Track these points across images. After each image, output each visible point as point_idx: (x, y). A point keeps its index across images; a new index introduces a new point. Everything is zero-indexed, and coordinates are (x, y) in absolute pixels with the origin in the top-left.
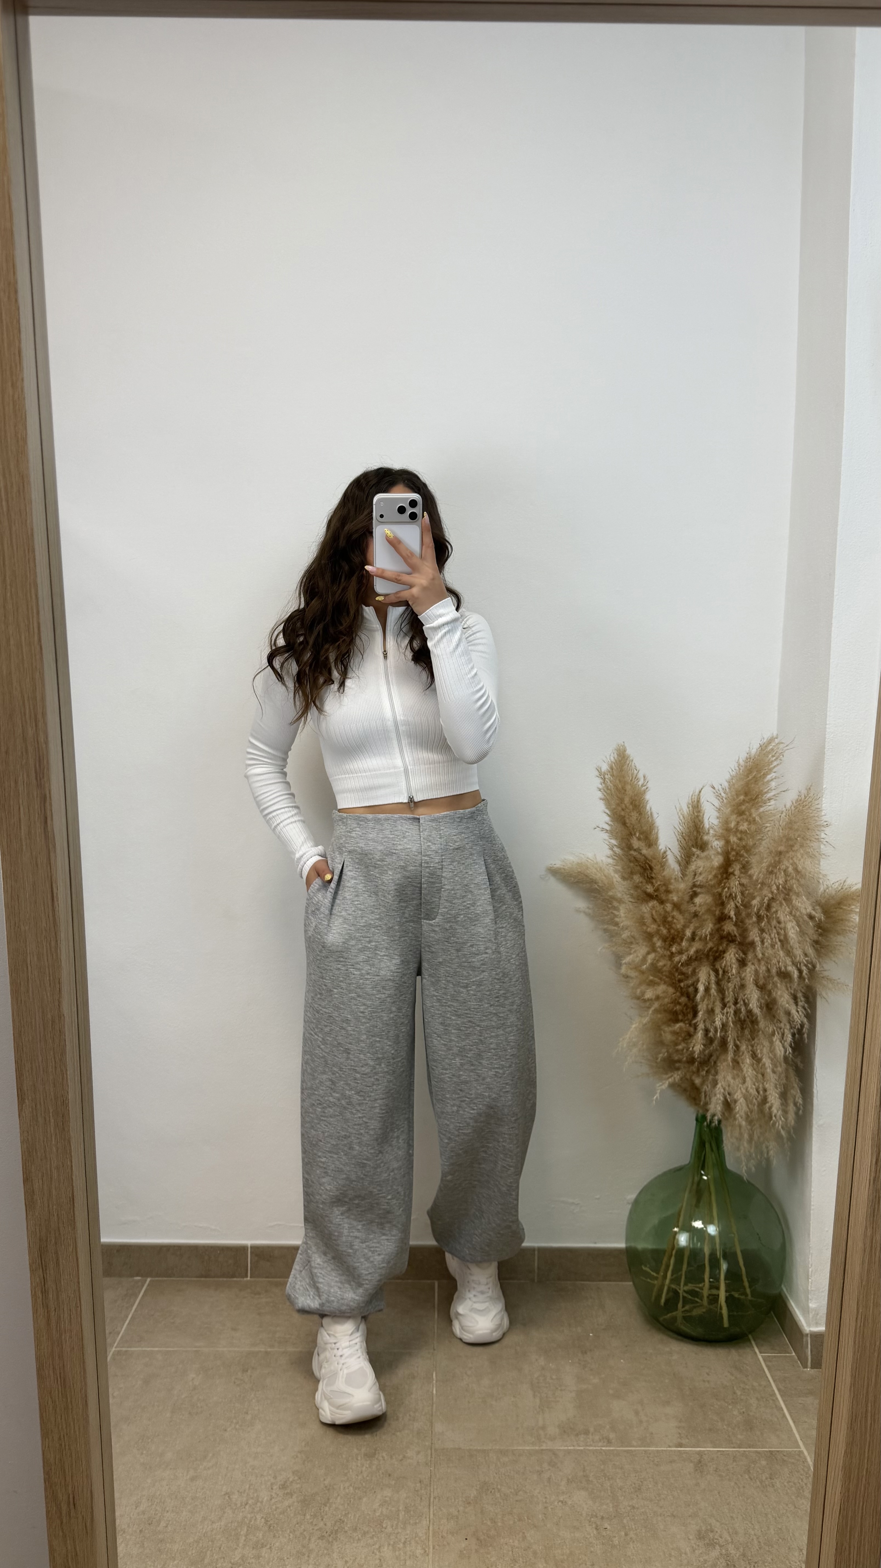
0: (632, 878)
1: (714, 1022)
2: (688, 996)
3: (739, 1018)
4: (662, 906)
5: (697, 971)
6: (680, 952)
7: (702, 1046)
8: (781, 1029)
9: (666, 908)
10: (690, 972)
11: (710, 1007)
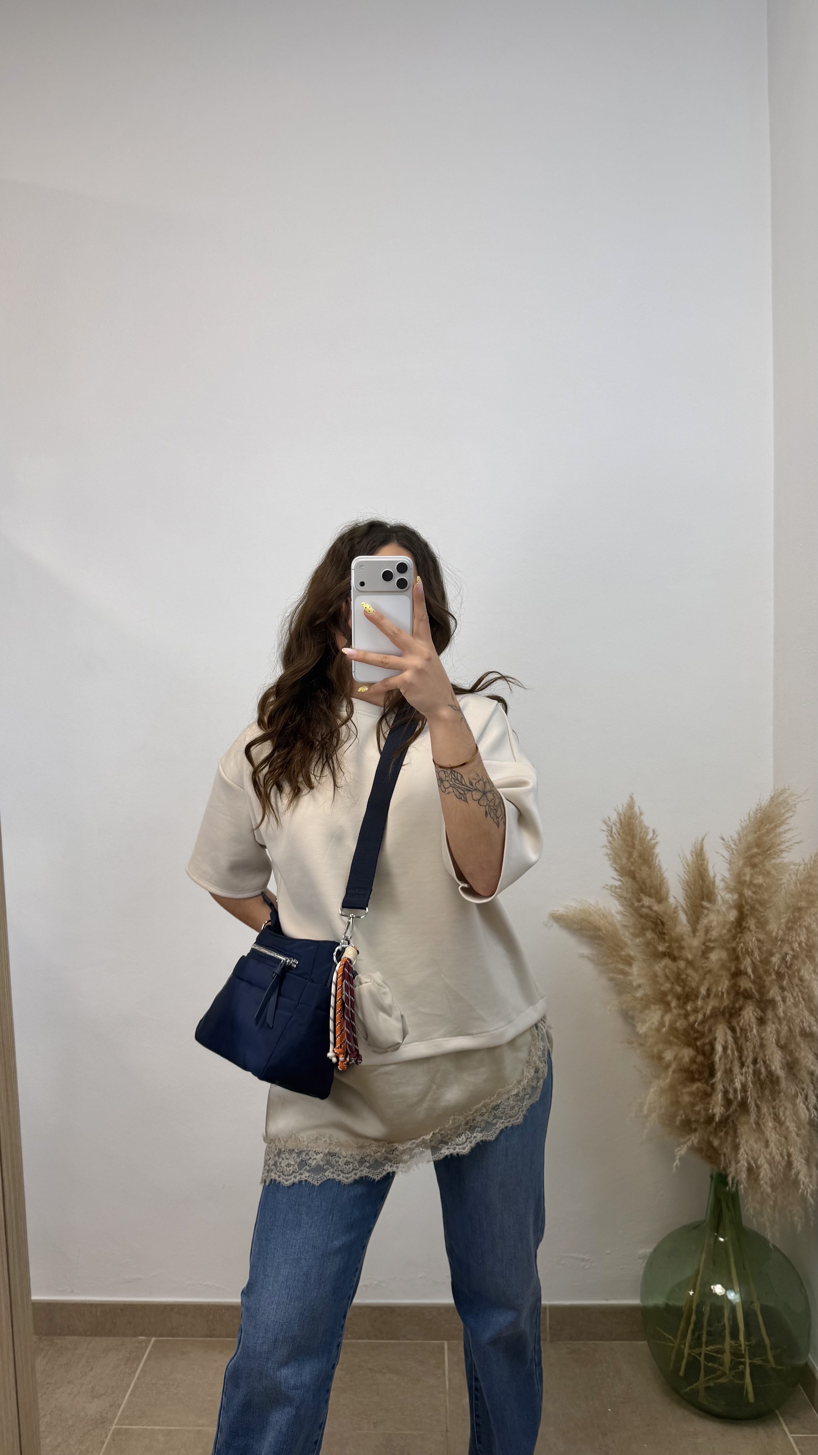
0: (645, 935)
1: (734, 1083)
2: (704, 1054)
3: (759, 1079)
4: (676, 964)
5: (713, 1029)
6: (696, 1011)
7: (722, 1108)
8: (803, 1090)
9: (679, 965)
10: (706, 1031)
11: (728, 1066)
